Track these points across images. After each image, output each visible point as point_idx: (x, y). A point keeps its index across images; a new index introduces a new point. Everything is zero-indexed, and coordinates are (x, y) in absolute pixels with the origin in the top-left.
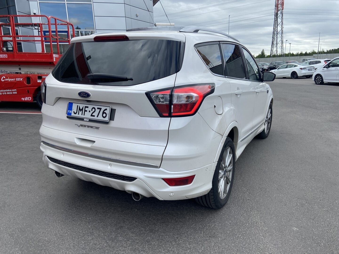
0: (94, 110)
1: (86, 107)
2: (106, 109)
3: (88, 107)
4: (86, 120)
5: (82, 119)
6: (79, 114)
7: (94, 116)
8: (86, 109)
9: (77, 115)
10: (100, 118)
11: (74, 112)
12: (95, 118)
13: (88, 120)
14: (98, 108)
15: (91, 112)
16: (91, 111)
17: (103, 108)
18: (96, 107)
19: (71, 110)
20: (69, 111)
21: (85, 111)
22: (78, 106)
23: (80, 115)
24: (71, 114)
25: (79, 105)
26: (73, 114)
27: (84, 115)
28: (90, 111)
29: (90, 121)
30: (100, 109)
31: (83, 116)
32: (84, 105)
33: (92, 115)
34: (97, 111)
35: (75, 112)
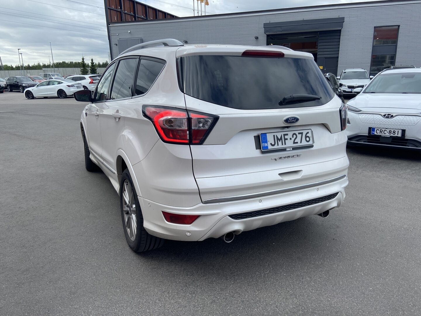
0: (295, 136)
1: (284, 135)
2: (308, 133)
3: (287, 135)
4: (289, 149)
5: (284, 150)
6: (278, 145)
7: (297, 143)
8: (286, 137)
9: (276, 147)
10: (304, 143)
11: (271, 144)
12: (299, 144)
13: (291, 149)
14: (299, 133)
15: (293, 139)
16: (292, 137)
17: (305, 132)
18: (297, 132)
19: (266, 142)
20: (263, 144)
21: (285, 139)
22: (274, 136)
23: (280, 146)
24: (267, 147)
25: (275, 134)
26: (270, 147)
27: (285, 144)
28: (291, 139)
29: (294, 149)
30: (302, 133)
31: (284, 146)
32: (283, 133)
33: (294, 143)
34: (299, 136)
35: (273, 143)
